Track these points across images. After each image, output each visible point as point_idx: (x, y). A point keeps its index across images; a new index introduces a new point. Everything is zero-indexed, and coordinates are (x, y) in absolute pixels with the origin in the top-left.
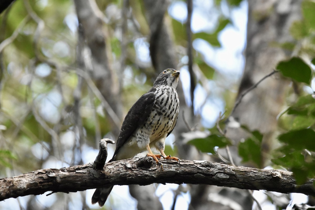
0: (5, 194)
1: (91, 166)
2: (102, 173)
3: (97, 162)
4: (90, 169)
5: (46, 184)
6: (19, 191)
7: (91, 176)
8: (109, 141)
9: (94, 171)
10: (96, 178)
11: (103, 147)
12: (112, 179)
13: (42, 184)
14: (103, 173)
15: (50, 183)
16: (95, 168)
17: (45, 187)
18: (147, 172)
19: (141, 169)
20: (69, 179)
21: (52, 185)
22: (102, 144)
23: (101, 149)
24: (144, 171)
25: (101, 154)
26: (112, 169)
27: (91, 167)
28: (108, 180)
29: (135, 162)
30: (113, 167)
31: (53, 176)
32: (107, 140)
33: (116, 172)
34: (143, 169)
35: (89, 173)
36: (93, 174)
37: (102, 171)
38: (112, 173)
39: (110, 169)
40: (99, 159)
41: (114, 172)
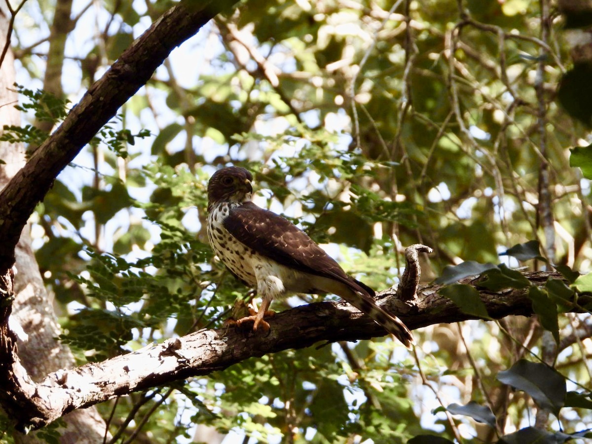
0: (239, 351)
1: (394, 293)
2: (412, 304)
3: (402, 287)
4: (391, 298)
5: (312, 329)
6: (264, 346)
7: (394, 310)
8: (422, 248)
9: (398, 301)
10: (402, 313)
11: (410, 260)
12: (431, 313)
13: (307, 331)
14: (414, 305)
15: (320, 328)
16: (401, 297)
17: (312, 336)
18: (494, 298)
19: (484, 292)
20: (354, 318)
21: (325, 330)
22: (409, 254)
23: (407, 263)
24: (489, 297)
25: (408, 273)
26: (432, 295)
27: (394, 295)
28: (425, 315)
29: (472, 281)
30: (434, 292)
31: (325, 315)
32: (419, 248)
33: (438, 301)
34: (487, 293)
35: (389, 305)
36: (397, 307)
37: (412, 302)
38: (431, 303)
39: (427, 296)
40: (405, 282)
41: (435, 301)
